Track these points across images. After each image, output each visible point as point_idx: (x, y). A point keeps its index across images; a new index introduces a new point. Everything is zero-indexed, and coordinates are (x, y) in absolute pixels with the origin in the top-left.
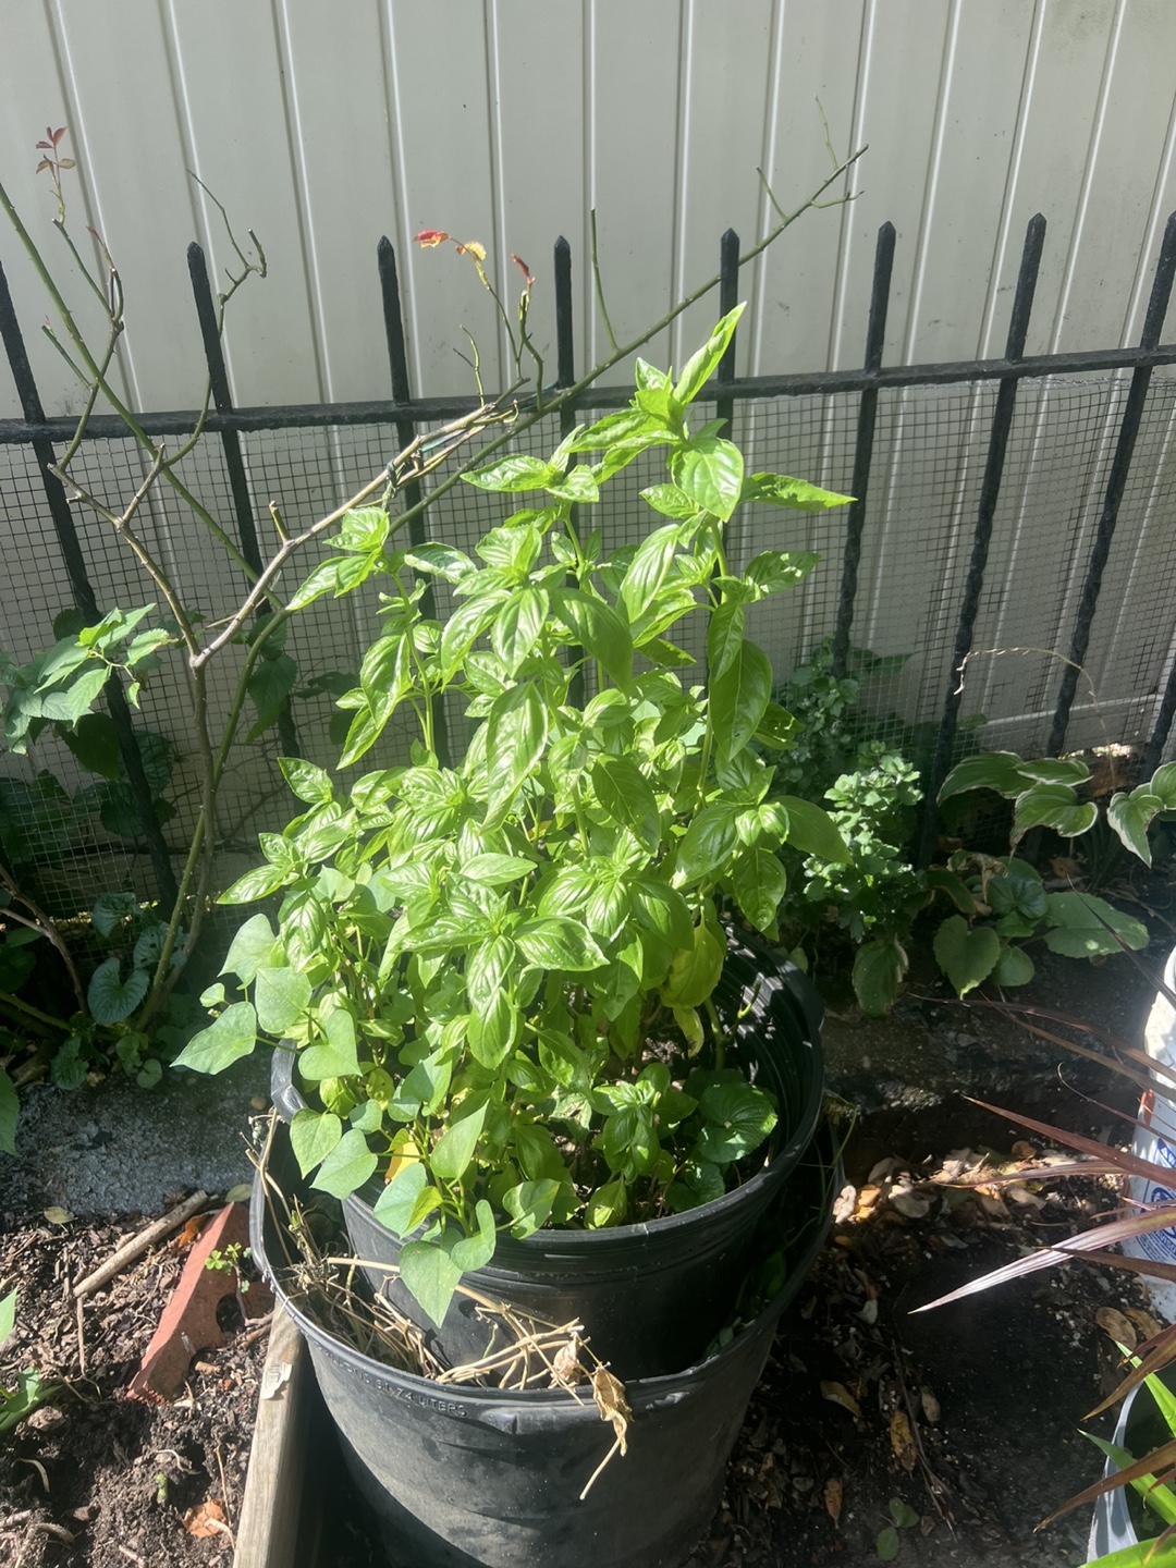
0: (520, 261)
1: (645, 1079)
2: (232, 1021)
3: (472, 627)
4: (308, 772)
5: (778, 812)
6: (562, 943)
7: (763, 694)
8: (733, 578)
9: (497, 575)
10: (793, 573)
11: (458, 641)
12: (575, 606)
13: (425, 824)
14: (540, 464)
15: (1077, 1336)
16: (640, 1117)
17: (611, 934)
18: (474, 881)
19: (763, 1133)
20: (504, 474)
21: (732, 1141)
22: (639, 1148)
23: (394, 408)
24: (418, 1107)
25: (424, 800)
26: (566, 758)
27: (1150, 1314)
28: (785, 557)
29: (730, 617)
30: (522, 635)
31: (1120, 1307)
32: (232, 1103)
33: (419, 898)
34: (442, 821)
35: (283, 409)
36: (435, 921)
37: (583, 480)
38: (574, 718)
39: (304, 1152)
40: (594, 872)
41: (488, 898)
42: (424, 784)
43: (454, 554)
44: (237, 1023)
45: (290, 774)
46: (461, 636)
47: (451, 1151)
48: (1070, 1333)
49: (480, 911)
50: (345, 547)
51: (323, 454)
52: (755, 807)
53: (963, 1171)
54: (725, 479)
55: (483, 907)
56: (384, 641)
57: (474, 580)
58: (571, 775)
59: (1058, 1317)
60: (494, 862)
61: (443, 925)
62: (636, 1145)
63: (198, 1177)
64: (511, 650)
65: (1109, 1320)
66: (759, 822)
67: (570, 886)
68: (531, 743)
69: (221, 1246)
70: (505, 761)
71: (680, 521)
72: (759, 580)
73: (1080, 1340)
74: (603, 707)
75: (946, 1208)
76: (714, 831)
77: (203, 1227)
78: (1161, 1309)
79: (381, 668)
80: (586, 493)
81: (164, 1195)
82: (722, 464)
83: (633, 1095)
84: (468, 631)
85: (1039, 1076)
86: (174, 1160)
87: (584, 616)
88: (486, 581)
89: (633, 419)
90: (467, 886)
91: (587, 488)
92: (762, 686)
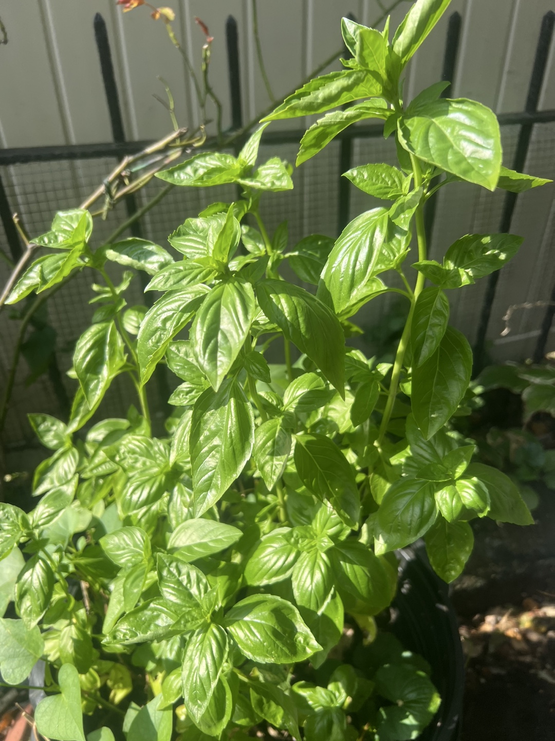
0: (201, 23)
1: (336, 681)
3: (168, 325)
4: (53, 425)
5: (477, 487)
8: (433, 262)
9: (192, 268)
10: (496, 256)
11: (154, 339)
12: (283, 301)
13: (138, 492)
14: (230, 160)
17: (318, 607)
18: (184, 563)
19: (430, 713)
20: (196, 171)
21: (406, 723)
23: (114, 147)
25: (139, 465)
26: (270, 443)
28: (486, 240)
29: (432, 302)
30: (225, 337)
33: (135, 565)
34: (154, 489)
36: (148, 604)
37: (273, 171)
38: (275, 403)
40: (297, 542)
41: (199, 581)
42: (138, 450)
43: (152, 248)
45: (38, 426)
46: (158, 334)
49: (190, 596)
50: (51, 245)
51: (68, 184)
52: (452, 482)
53: (497, 622)
54: (470, 141)
55: (194, 591)
56: (94, 329)
57: (167, 274)
58: (275, 462)
60: (202, 527)
61: (156, 609)
64: (213, 357)
66: (459, 498)
67: (275, 552)
68: (238, 447)
70: (211, 462)
71: (387, 204)
72: (460, 263)
74: (302, 391)
76: (411, 504)
79: (92, 353)
80: (278, 182)
82: (463, 125)
83: (328, 699)
84: (164, 329)
87: (294, 311)
88: (181, 275)
90: (177, 567)
91: (279, 179)
92: (462, 368)
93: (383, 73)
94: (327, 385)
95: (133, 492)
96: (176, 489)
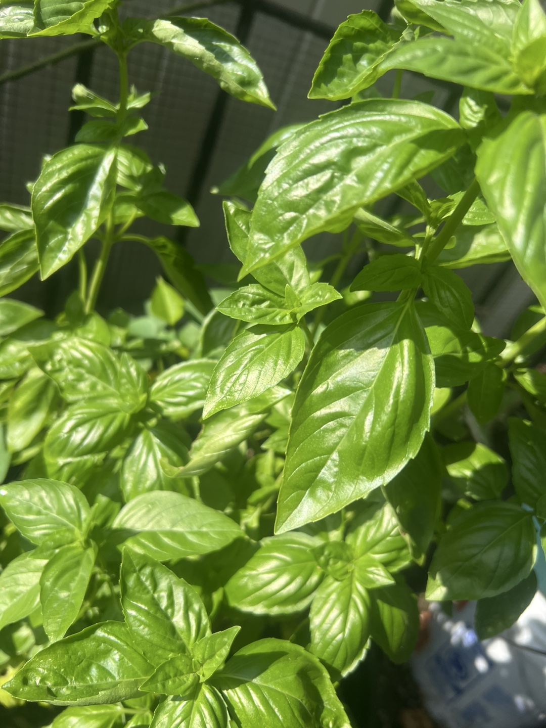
3: (362, 162)
13: (82, 431)
17: (344, 665)
18: (164, 568)
41: (188, 605)
42: (86, 362)
43: (234, 50)
49: (173, 630)
55: (178, 620)
56: (78, 151)
61: (105, 641)
67: (286, 570)
68: (403, 430)
76: (500, 543)
79: (67, 189)
90: (152, 577)
94: (466, 353)
95: (74, 428)
96: (140, 439)
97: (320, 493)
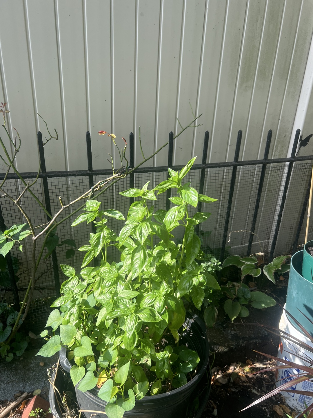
0: (124, 139)
1: (166, 350)
2: (53, 341)
3: (128, 232)
4: (68, 268)
5: (203, 277)
6: (150, 315)
7: (198, 247)
8: (190, 218)
9: (136, 219)
10: (205, 217)
11: (124, 235)
12: (156, 227)
13: (108, 283)
14: (139, 190)
15: (269, 414)
16: (166, 361)
17: (161, 311)
18: (124, 298)
19: (197, 363)
20: (130, 192)
21: (189, 366)
22: (166, 370)
23: (88, 172)
24: (108, 363)
25: (107, 275)
26: (149, 264)
27: (286, 405)
28: (203, 213)
29: (190, 228)
30: (143, 234)
31: (278, 404)
32: (34, 364)
33: (108, 304)
34: (113, 282)
35: (59, 172)
36: (115, 310)
37: (151, 194)
38: (151, 254)
39: (74, 379)
40: (156, 294)
41: (129, 303)
42: (106, 271)
43: (117, 212)
44: (55, 341)
45: (63, 269)
46: (125, 234)
47: (120, 376)
48: (267, 413)
49: (127, 307)
50: (88, 210)
51: (65, 183)
52: (197, 276)
53: (235, 369)
54: (193, 197)
55: (128, 305)
56: (97, 234)
57: (130, 220)
58: (151, 269)
59: (263, 409)
60: (128, 292)
61: (117, 311)
62: (165, 369)
63: (24, 388)
64: (141, 238)
65: (276, 408)
66: (199, 279)
67: (149, 298)
68: (144, 261)
69: (34, 409)
70: (136, 266)
71: (179, 206)
72: (196, 219)
73: (269, 415)
74: (158, 251)
75: (232, 380)
76: (186, 282)
77: (27, 403)
78: (289, 404)
79: (97, 241)
80: (152, 198)
81: (14, 395)
82: (192, 193)
83: (163, 355)
84: (127, 233)
85: (252, 341)
86: (17, 383)
87: (158, 229)
88: (133, 221)
89: (170, 182)
90: (123, 300)
91: (153, 197)
92: (198, 245)
93: (177, 181)
94: (165, 249)
96: (119, 282)
97: (137, 273)
